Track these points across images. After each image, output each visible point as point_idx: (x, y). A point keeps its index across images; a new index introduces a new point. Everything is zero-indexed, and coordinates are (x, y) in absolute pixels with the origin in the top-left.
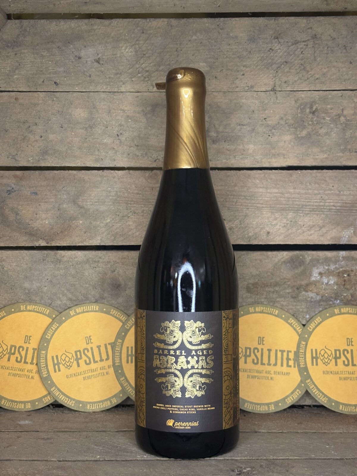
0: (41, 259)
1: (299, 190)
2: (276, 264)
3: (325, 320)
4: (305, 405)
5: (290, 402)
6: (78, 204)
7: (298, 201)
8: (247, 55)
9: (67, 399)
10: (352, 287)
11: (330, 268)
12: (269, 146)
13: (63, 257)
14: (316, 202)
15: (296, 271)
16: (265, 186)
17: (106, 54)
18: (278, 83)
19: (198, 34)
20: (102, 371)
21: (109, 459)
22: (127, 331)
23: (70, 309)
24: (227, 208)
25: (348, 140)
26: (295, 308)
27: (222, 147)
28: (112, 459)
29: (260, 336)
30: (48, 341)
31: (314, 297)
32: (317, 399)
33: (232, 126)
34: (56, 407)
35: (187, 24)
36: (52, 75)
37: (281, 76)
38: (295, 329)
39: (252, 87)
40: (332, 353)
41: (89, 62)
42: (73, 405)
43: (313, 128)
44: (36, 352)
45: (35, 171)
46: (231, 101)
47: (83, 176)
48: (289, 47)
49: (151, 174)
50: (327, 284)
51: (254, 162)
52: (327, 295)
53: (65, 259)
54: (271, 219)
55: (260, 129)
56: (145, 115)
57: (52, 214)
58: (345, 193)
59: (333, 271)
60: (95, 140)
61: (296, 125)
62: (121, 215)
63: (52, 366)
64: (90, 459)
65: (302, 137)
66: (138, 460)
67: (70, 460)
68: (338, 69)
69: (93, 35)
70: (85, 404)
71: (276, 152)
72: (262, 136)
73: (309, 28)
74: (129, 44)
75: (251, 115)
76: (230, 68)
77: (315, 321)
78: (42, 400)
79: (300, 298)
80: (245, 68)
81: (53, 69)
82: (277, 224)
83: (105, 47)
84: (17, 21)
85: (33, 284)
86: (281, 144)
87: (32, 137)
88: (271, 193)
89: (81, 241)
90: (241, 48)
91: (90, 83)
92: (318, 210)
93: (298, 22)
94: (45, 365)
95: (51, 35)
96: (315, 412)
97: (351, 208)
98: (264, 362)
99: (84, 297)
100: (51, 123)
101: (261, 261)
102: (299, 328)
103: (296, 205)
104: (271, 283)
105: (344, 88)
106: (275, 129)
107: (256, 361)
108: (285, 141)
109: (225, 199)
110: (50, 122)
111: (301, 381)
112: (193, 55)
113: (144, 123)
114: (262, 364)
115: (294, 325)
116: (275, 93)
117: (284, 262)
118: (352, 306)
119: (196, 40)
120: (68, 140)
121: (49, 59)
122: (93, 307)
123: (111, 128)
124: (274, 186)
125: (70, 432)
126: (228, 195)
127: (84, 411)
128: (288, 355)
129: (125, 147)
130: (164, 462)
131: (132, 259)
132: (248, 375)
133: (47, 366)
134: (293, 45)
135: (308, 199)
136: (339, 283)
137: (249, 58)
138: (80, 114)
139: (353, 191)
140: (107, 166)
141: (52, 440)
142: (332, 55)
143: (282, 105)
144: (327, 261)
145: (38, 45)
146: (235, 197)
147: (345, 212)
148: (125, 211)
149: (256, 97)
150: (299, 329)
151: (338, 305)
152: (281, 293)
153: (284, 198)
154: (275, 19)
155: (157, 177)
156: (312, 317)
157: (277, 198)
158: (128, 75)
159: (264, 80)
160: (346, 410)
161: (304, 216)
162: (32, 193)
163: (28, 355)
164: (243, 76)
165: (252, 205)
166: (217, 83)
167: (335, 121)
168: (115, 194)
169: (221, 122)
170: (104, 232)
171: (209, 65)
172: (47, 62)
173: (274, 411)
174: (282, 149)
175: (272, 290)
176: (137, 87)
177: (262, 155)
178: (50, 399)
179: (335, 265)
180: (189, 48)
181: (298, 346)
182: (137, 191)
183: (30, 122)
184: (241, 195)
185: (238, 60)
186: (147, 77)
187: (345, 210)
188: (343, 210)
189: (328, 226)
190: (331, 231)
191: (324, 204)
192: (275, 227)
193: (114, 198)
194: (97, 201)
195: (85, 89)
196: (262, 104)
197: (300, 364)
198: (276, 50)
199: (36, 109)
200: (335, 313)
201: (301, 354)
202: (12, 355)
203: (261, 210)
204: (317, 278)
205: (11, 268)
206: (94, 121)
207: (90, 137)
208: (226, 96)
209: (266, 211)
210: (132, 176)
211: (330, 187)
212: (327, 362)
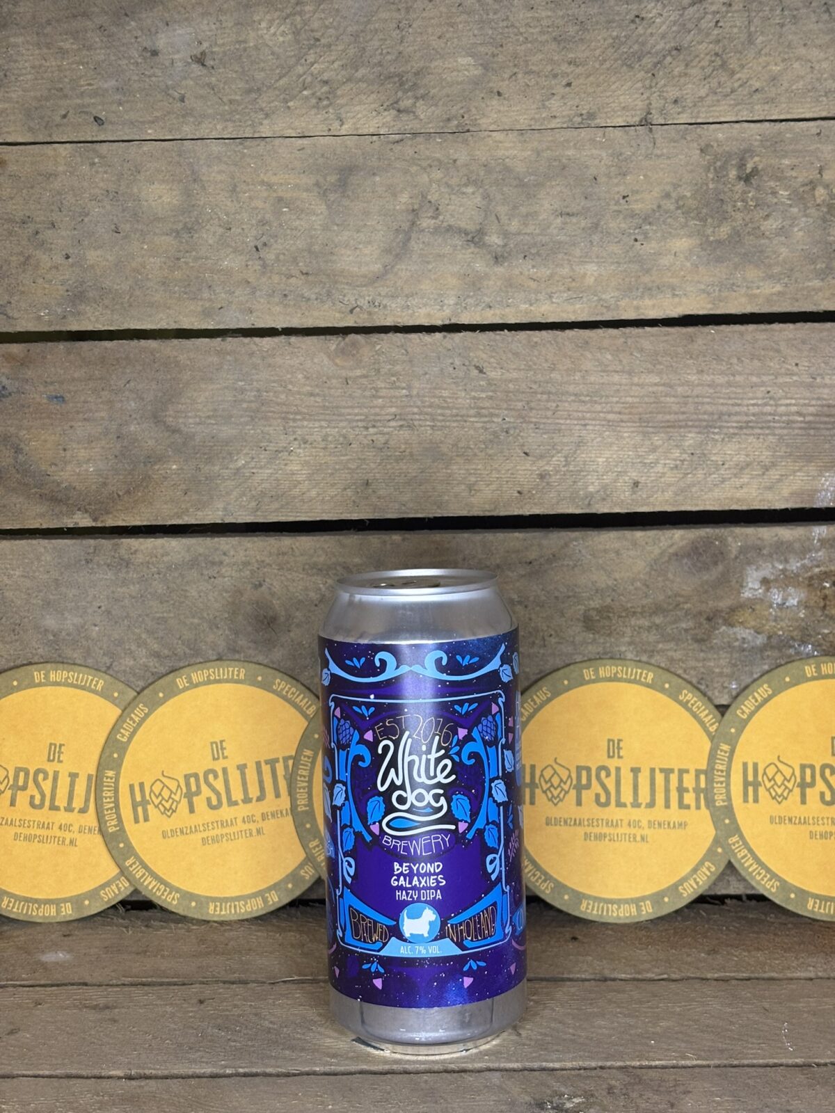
0: (80, 560)
1: (712, 377)
2: (656, 561)
3: (779, 692)
4: (728, 897)
5: (689, 892)
6: (165, 422)
7: (708, 403)
8: (577, 33)
9: (162, 887)
11: (789, 568)
12: (635, 267)
13: (136, 552)
14: (753, 405)
15: (705, 578)
16: (627, 368)
17: (220, 42)
18: (656, 104)
21: (247, 1070)
24: (532, 426)
26: (703, 667)
27: (517, 272)
28: (254, 1070)
29: (612, 737)
31: (750, 638)
33: (541, 218)
34: (133, 908)
36: (87, 100)
37: (665, 85)
38: (695, 716)
39: (591, 116)
40: (793, 773)
41: (179, 64)
42: (175, 903)
43: (747, 219)
45: (56, 344)
46: (538, 154)
47: (176, 354)
48: (684, 9)
49: (342, 344)
50: (781, 606)
51: (599, 307)
52: (781, 633)
53: (140, 558)
54: (641, 451)
55: (614, 225)
56: (324, 194)
57: (103, 448)
58: (827, 380)
59: (797, 575)
60: (200, 262)
61: (704, 211)
62: (272, 447)
64: (202, 1071)
65: (719, 242)
66: (315, 1073)
67: (154, 1072)
68: (810, 64)
70: (203, 901)
71: (653, 282)
72: (619, 242)
74: (278, 13)
75: (590, 189)
76: (534, 68)
77: (756, 695)
78: (99, 894)
79: (715, 641)
80: (572, 68)
81: (90, 85)
82: (657, 462)
83: (218, 23)
85: (66, 619)
86: (665, 261)
87: (44, 259)
88: (641, 386)
89: (177, 513)
90: (563, 17)
91: (184, 116)
92: (760, 425)
98: (623, 799)
99: (190, 649)
100: (91, 221)
101: (617, 553)
102: (707, 712)
103: (705, 413)
104: (643, 607)
105: (824, 114)
106: (650, 224)
107: (603, 799)
108: (675, 253)
110: (86, 220)
111: (716, 842)
112: (440, 37)
113: (321, 217)
114: (620, 804)
115: (693, 705)
116: (651, 129)
117: (676, 554)
120: (134, 265)
121: (77, 58)
123: (240, 230)
124: (649, 366)
126: (536, 393)
127: (200, 917)
128: (681, 780)
129: (276, 278)
131: (302, 555)
132: (586, 833)
134: (693, 4)
135: (735, 398)
136: (812, 603)
137: (582, 40)
138: (160, 197)
140: (233, 326)
141: (117, 1011)
142: (793, 28)
143: (669, 162)
144: (782, 550)
145: (49, 22)
146: (552, 397)
147: (827, 429)
148: (282, 437)
149: (600, 142)
151: (809, 656)
152: (669, 630)
153: (675, 396)
155: (358, 352)
156: (746, 687)
157: (655, 397)
158: (277, 92)
159: (622, 97)
160: (822, 911)
161: (723, 439)
162: (51, 398)
163: (58, 791)
164: (568, 88)
165: (594, 415)
166: (502, 109)
167: (802, 198)
168: (255, 396)
169: (515, 207)
170: (232, 491)
171: (481, 62)
172: (74, 66)
173: (652, 917)
174: (670, 274)
175: (647, 623)
176: (301, 125)
177: (618, 289)
178: (117, 892)
179: (802, 559)
180: (431, 18)
181: (712, 757)
182: (309, 388)
183: (38, 219)
184: (567, 392)
185: (554, 46)
186: (326, 96)
187: (826, 423)
188: (821, 423)
189: (783, 464)
190: (792, 478)
191: (775, 411)
192: (653, 470)
193: (253, 405)
194: (211, 413)
195: (171, 132)
196: (616, 160)
197: (716, 797)
198: (652, 18)
199: (51, 186)
200: (805, 675)
201: (720, 773)
202: (19, 792)
203: (618, 429)
204: (756, 593)
205: (10, 583)
206: (196, 213)
207: (188, 255)
208: (525, 141)
209: (630, 430)
210: (296, 350)
211: (789, 367)
212: (782, 794)
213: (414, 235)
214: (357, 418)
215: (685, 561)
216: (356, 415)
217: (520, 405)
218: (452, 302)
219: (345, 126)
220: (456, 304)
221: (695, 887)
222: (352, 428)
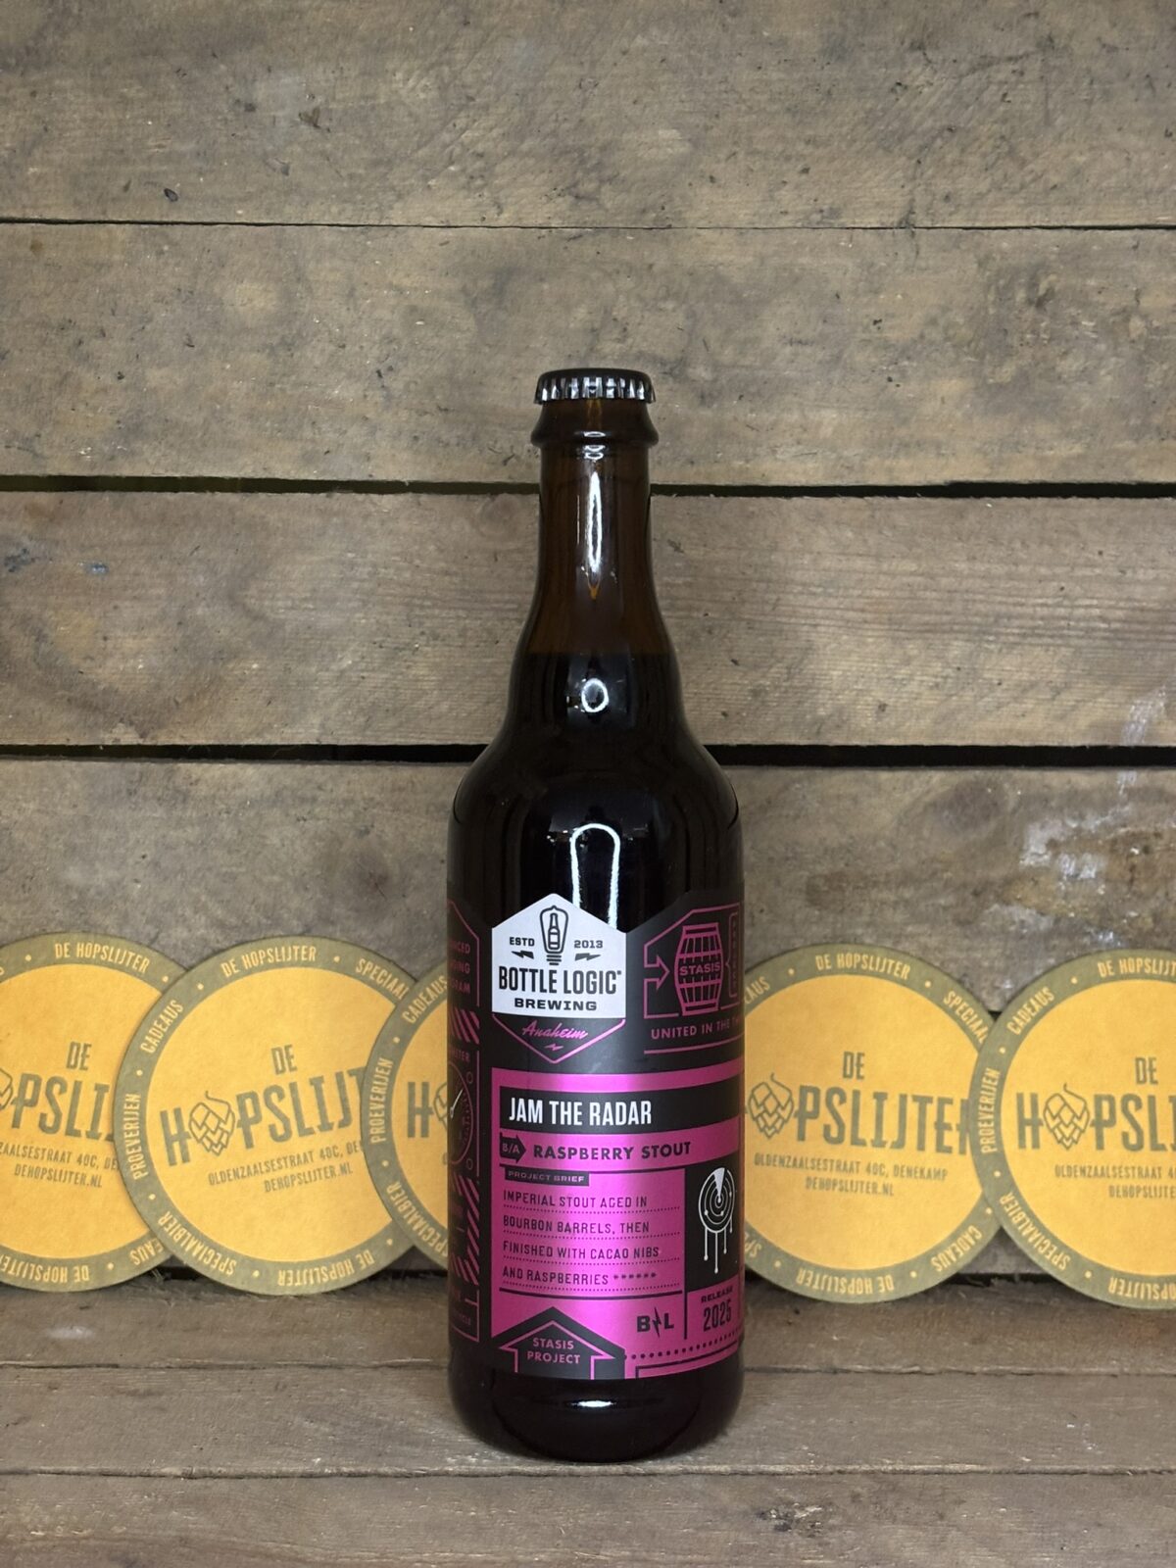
0: (119, 792)
1: (987, 566)
2: (906, 812)
3: (1064, 998)
4: (994, 1276)
5: (945, 1266)
6: (244, 605)
7: (981, 601)
8: (818, 102)
9: (212, 1252)
10: (1156, 890)
11: (1083, 825)
12: (887, 416)
13: (197, 781)
14: (1042, 605)
15: (973, 837)
16: (874, 551)
17: (339, 96)
18: (921, 200)
19: (654, 31)
20: (326, 1163)
21: (353, 1469)
22: (408, 1032)
23: (222, 955)
24: (744, 624)
25: (1152, 398)
26: (968, 958)
27: (729, 416)
28: (363, 1469)
29: (850, 1050)
30: (149, 1063)
31: (1031, 921)
32: (1035, 1259)
33: (763, 346)
34: (174, 1277)
36: (155, 167)
37: (933, 177)
38: (964, 1028)
39: (835, 213)
40: (1085, 1108)
41: (283, 124)
42: (230, 1273)
43: (1039, 355)
44: (107, 1097)
45: (98, 494)
46: (762, 261)
47: (263, 513)
48: (961, 76)
49: (490, 507)
50: (1074, 878)
51: (839, 468)
52: (1072, 915)
53: (203, 790)
54: (890, 663)
55: (861, 358)
56: (473, 304)
57: (158, 637)
58: (1140, 575)
59: (1095, 837)
60: (301, 390)
61: (982, 344)
62: (389, 643)
63: (163, 1144)
64: (291, 1470)
65: (1001, 387)
66: (447, 1474)
67: (224, 1470)
68: (1126, 155)
69: (295, 30)
70: (269, 1269)
71: (912, 436)
72: (867, 381)
73: (1029, 15)
74: (419, 62)
75: (830, 310)
76: (759, 147)
77: (1033, 1002)
78: (128, 1256)
80: (810, 149)
81: (160, 146)
82: (911, 677)
83: (337, 74)
85: (97, 872)
86: (929, 408)
87: (88, 378)
88: (893, 575)
89: (256, 729)
90: (800, 81)
91: (287, 194)
92: (1049, 633)
94: (137, 1142)
95: (152, 27)
96: (1027, 1300)
97: (1160, 628)
98: (861, 1135)
99: (268, 918)
100: (154, 329)
101: (855, 800)
102: (980, 1022)
103: (977, 614)
104: (888, 875)
105: (1143, 221)
106: (909, 358)
107: (834, 1133)
108: (942, 400)
109: (739, 593)
110: (148, 327)
111: (984, 1200)
112: (635, 102)
113: (468, 334)
114: (856, 1141)
116: (913, 235)
117: (934, 804)
118: (1156, 952)
119: (644, 50)
120: (211, 389)
121: (145, 110)
122: (299, 951)
123: (357, 349)
124: (904, 549)
125: (223, 1367)
126: (750, 580)
127: (266, 1292)
128: (940, 1113)
129: (404, 415)
130: (535, 1481)
131: (426, 792)
132: (808, 1179)
133: (144, 1143)
134: (973, 70)
135: (1017, 596)
136: (1115, 876)
137: (824, 113)
138: (250, 300)
139: (1167, 568)
140: (342, 477)
141: (164, 1397)
142: (1105, 107)
143: (935, 277)
144: (1076, 803)
145: (108, 61)
146: (772, 586)
147: (1139, 640)
148: (406, 629)
149: (846, 249)
150: (979, 1028)
151: (1110, 947)
152: (922, 907)
153: (935, 590)
155: (511, 518)
156: (1023, 989)
157: (911, 591)
158: (414, 167)
159: (875, 190)
160: (1128, 1295)
161: (1000, 651)
162: (88, 568)
163: (79, 1110)
164: (804, 177)
165: (828, 613)
166: (715, 199)
167: (1112, 331)
168: (369, 573)
169: (729, 331)
170: (333, 701)
171: (688, 136)
172: (140, 121)
173: (894, 1297)
174: (934, 427)
175: (893, 898)
176: (445, 210)
177: (864, 444)
178: (153, 1253)
179: (1102, 816)
180: (624, 76)
181: (976, 1085)
182: (443, 564)
183: (82, 324)
184: (792, 581)
185: (787, 119)
186: (479, 175)
187: (1139, 632)
188: (1131, 632)
189: (1080, 685)
190: (1091, 704)
191: (1071, 614)
192: (905, 689)
193: (366, 585)
194: (308, 595)
195: (268, 214)
196: (866, 273)
197: (982, 1142)
198: (918, 87)
199: (102, 280)
200: (1098, 974)
201: (986, 1109)
202: (25, 1108)
203: (860, 632)
204: (1040, 860)
205: (21, 819)
206: (298, 323)
207: (285, 379)
208: (745, 244)
209: (876, 634)
210: (427, 513)
211: (1091, 556)
212: (1071, 1137)
214: (509, 606)
215: (946, 813)
216: (507, 602)
217: (728, 596)
219: (505, 215)
221: (954, 1259)
222: (502, 620)
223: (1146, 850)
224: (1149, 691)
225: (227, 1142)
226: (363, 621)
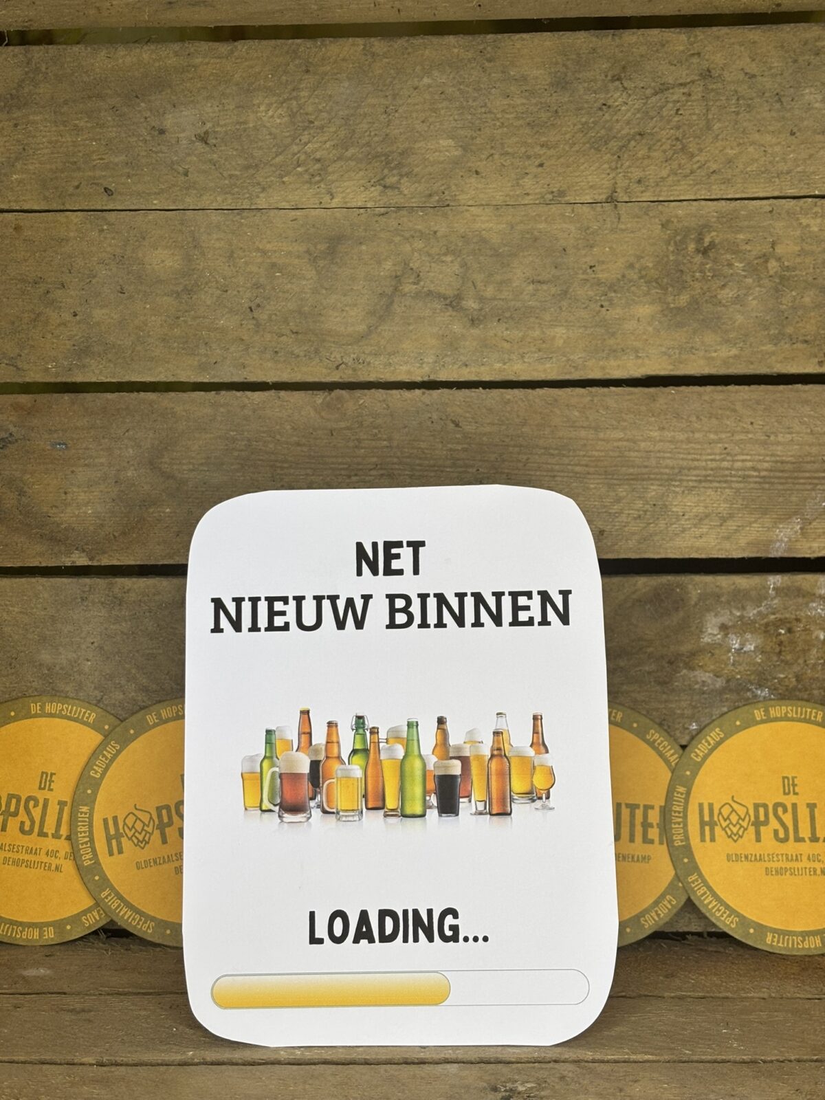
0: (77, 598)
1: (672, 433)
2: (620, 606)
3: (731, 735)
4: (688, 933)
5: (650, 924)
6: (160, 469)
7: (669, 458)
8: (549, 119)
9: (138, 917)
10: (799, 657)
11: (746, 615)
12: (601, 331)
13: (129, 590)
14: (712, 460)
15: (667, 623)
16: (593, 424)
17: (222, 123)
18: (622, 183)
19: (436, 73)
21: (214, 1060)
23: (147, 710)
24: (504, 476)
25: (786, 315)
26: (666, 708)
27: (491, 333)
30: (96, 785)
31: (709, 681)
32: (713, 920)
33: (514, 285)
34: (112, 936)
35: (410, 50)
36: (98, 173)
37: (629, 167)
38: (661, 755)
39: (562, 193)
40: (747, 813)
41: (184, 142)
42: (151, 931)
43: (705, 288)
44: (67, 810)
45: (62, 395)
46: (512, 227)
47: (172, 405)
48: (647, 98)
49: (328, 398)
50: (739, 651)
51: (568, 367)
52: (739, 677)
53: (132, 597)
54: (607, 502)
55: (581, 292)
56: (314, 260)
57: (101, 491)
58: (780, 438)
59: (754, 622)
60: (198, 321)
61: (665, 280)
63: (104, 840)
64: (171, 1060)
65: (679, 309)
67: (125, 1060)
68: (763, 148)
69: (191, 78)
70: (177, 929)
71: (618, 344)
73: (693, 54)
74: (275, 99)
75: (560, 260)
76: (510, 150)
77: (709, 738)
78: (80, 920)
79: (676, 684)
80: (544, 150)
81: (101, 159)
82: (621, 512)
83: (221, 106)
84: (18, 49)
85: (60, 653)
86: (630, 325)
87: (54, 316)
88: (607, 441)
89: (169, 554)
90: (536, 104)
91: (187, 189)
92: (718, 479)
93: (668, 42)
94: (88, 839)
95: (95, 79)
96: (710, 949)
97: (796, 474)
99: (177, 684)
100: (98, 282)
102: (672, 751)
103: (666, 467)
105: (776, 194)
106: (615, 291)
108: (639, 319)
109: (501, 455)
110: (94, 281)
111: (677, 878)
112: (423, 122)
113: (311, 281)
115: (659, 744)
116: (616, 206)
117: (639, 600)
118: (796, 702)
119: (429, 86)
120: (136, 322)
121: (90, 135)
123: (235, 293)
124: (615, 423)
125: (137, 994)
126: (508, 446)
127: (175, 945)
128: (645, 816)
129: (268, 337)
133: (92, 841)
134: (656, 94)
135: (694, 454)
136: (768, 649)
137: (553, 126)
138: (163, 261)
139: (798, 433)
140: (227, 379)
141: (93, 1013)
142: (748, 116)
143: (632, 235)
144: (739, 598)
145: (66, 102)
146: (523, 450)
147: (781, 484)
149: (569, 217)
150: (672, 755)
151: (766, 699)
152: (633, 672)
153: (637, 451)
154: (613, 35)
155: (342, 406)
156: (703, 729)
157: (620, 452)
158: (274, 169)
159: (590, 177)
160: (780, 945)
161: (683, 492)
162: (54, 445)
163: (47, 818)
164: (540, 169)
165: (562, 467)
166: (479, 186)
167: (756, 270)
168: (245, 445)
169: (490, 275)
171: (460, 144)
172: (87, 142)
174: (633, 338)
176: (294, 197)
177: (585, 351)
178: (98, 918)
179: (758, 607)
180: (414, 105)
181: (669, 797)
182: (296, 439)
183: (49, 280)
184: (537, 446)
185: (527, 131)
186: (318, 173)
187: (779, 478)
188: (775, 478)
189: (740, 515)
190: (748, 528)
191: (732, 466)
192: (616, 520)
193: (243, 453)
194: (204, 461)
195: (174, 203)
196: (584, 234)
197: (674, 838)
198: (617, 106)
199: (63, 249)
200: (754, 717)
201: (677, 814)
202: (10, 818)
203: (585, 480)
204: (715, 638)
205: (9, 618)
206: (195, 276)
207: (187, 314)
208: (500, 215)
209: (596, 481)
210: (285, 404)
211: (745, 426)
212: (737, 833)
213: (396, 299)
214: (342, 466)
215: (649, 606)
216: (340, 464)
217: (493, 457)
218: (431, 361)
219: (334, 201)
220: (436, 362)
221: (657, 919)
222: (336, 476)
223: (790, 631)
224: (790, 518)
225: (149, 839)
226: (242, 478)
